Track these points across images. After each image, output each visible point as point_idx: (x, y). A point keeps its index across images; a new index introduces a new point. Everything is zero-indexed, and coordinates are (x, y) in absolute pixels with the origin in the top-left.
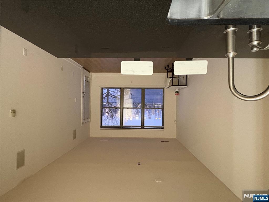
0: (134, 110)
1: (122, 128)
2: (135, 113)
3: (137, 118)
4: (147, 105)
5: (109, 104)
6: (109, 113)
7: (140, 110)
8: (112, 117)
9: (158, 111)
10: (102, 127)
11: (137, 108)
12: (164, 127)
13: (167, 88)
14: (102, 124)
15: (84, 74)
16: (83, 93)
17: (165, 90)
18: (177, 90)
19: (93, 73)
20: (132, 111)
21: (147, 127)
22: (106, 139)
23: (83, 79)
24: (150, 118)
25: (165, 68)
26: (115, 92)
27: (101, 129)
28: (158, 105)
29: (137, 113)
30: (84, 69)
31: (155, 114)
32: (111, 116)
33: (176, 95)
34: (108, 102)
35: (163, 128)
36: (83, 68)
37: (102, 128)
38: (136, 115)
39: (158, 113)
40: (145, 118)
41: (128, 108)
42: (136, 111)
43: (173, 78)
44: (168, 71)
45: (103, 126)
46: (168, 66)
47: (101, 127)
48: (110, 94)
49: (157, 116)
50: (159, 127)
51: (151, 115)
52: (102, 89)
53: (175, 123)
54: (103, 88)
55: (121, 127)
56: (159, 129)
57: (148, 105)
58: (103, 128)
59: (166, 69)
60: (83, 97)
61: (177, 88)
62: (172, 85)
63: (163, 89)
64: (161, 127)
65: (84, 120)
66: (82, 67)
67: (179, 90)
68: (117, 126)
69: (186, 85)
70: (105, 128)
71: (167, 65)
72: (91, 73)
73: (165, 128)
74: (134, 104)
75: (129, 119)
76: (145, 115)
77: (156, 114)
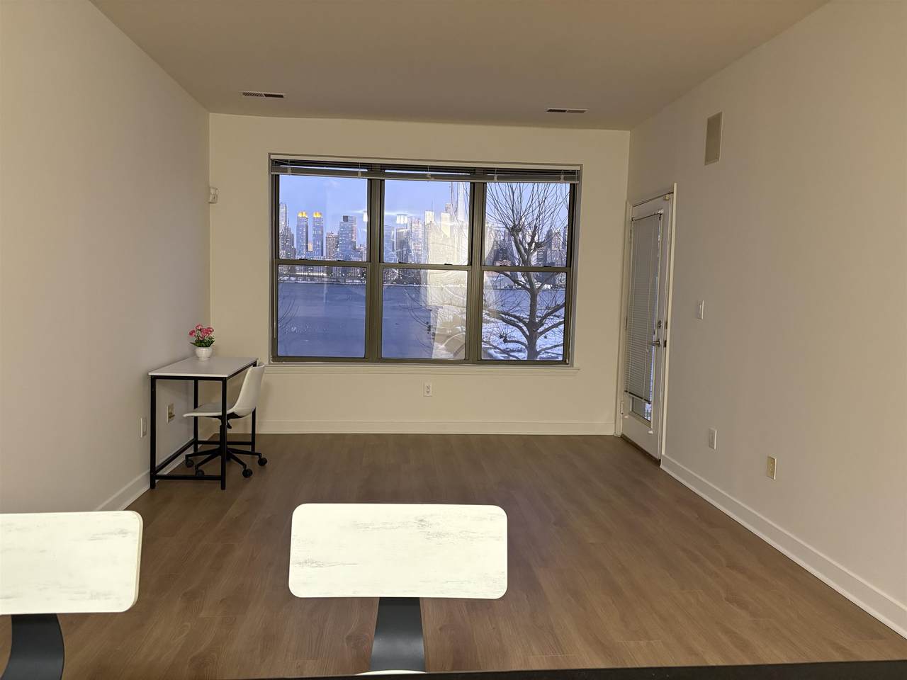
0: (418, 256)
1: (474, 169)
2: (411, 244)
3: (402, 220)
4: (359, 279)
5: (528, 286)
6: (530, 244)
7: (390, 256)
8: (515, 226)
9: (310, 249)
10: (572, 176)
11: (403, 266)
12: (272, 169)
13: (255, 364)
14: (573, 188)
15: (656, 435)
16: (662, 343)
17: (264, 356)
18: (203, 352)
19: (610, 432)
20: (427, 249)
21: (355, 174)
22: (558, 115)
23: (660, 409)
24: (346, 218)
25: (262, 462)
26: (501, 337)
27: (578, 168)
28: (312, 278)
29: (403, 244)
30: (654, 455)
31: (325, 235)
32: (521, 230)
33: (209, 331)
34: (533, 294)
35: (278, 165)
36: (658, 462)
37: (573, 172)
38: (408, 233)
39: (311, 238)
40: (366, 218)
41: (448, 267)
42: (409, 250)
43: (220, 414)
44: (249, 448)
45: (566, 179)
46: (247, 474)
47: (579, 178)
48: (525, 328)
49: (316, 228)
50: (295, 172)
51: (340, 233)
52: (566, 360)
53: (212, 191)
54: (564, 362)
55: (478, 177)
56: (293, 162)
57: (356, 279)
58: (566, 172)
59: (259, 455)
60: (663, 324)
61: (206, 363)
62: (224, 380)
63: (276, 358)
64: (285, 171)
65: (661, 212)
66: (661, 466)
67: (194, 354)
68: (499, 178)
69: (154, 379)
70: (559, 172)
71: (254, 478)
72: (619, 434)
73: (266, 165)
74: (419, 282)
75: (438, 216)
76: (366, 230)
77: (318, 237)
